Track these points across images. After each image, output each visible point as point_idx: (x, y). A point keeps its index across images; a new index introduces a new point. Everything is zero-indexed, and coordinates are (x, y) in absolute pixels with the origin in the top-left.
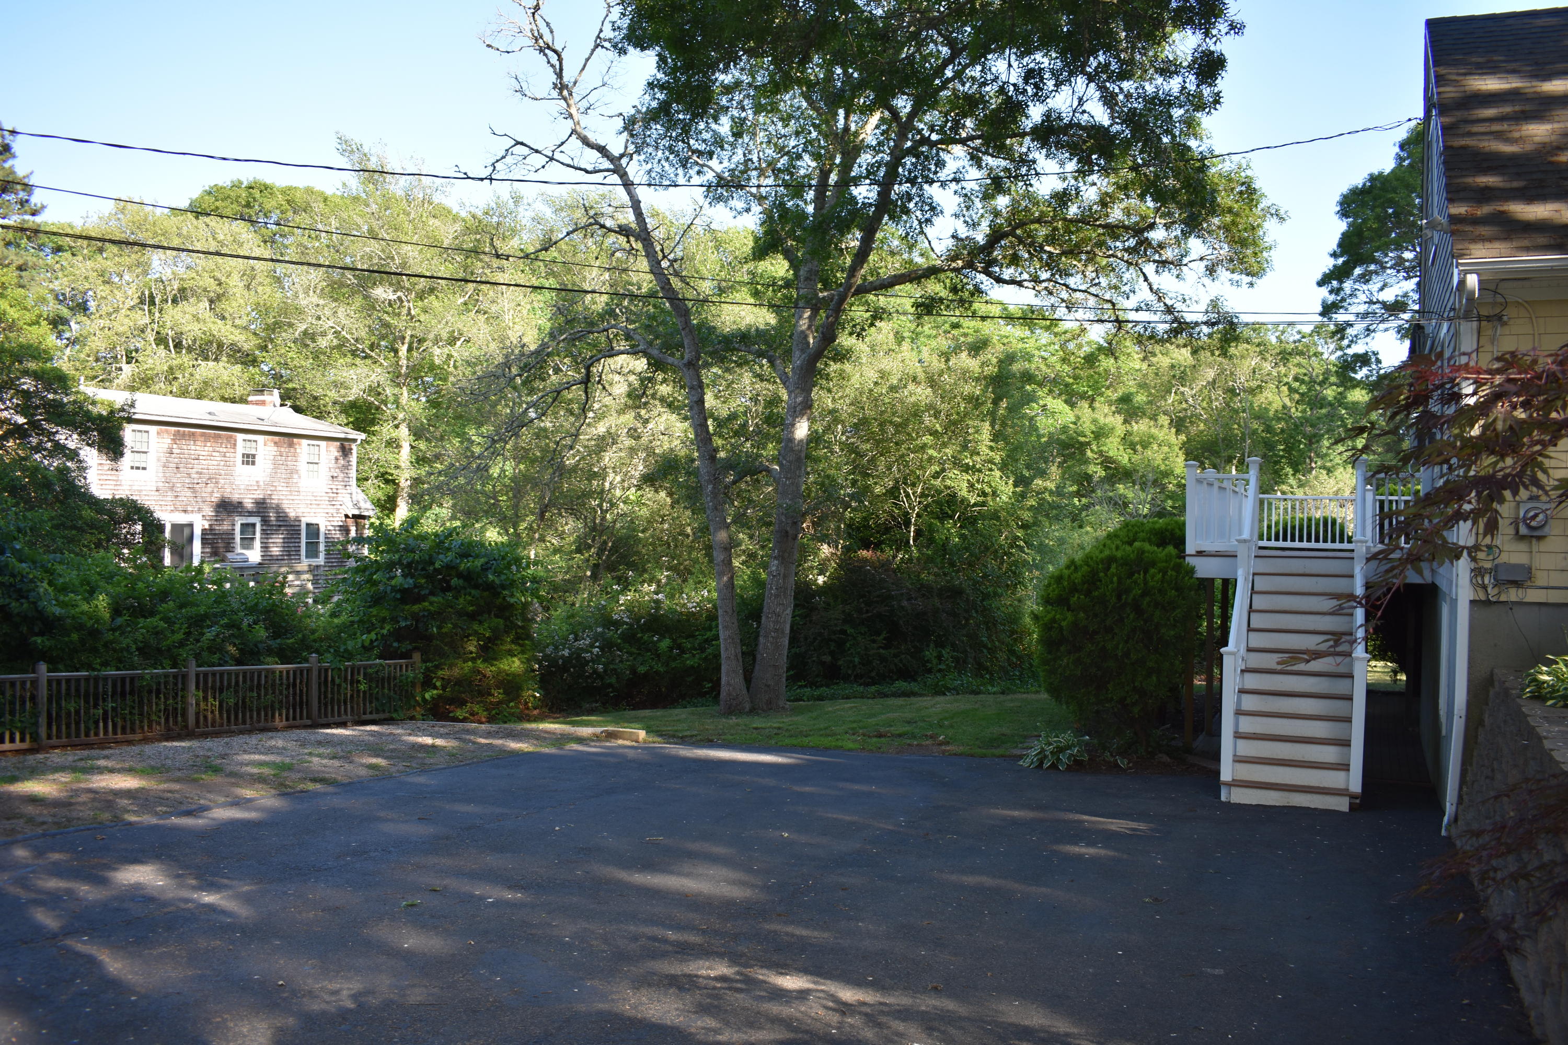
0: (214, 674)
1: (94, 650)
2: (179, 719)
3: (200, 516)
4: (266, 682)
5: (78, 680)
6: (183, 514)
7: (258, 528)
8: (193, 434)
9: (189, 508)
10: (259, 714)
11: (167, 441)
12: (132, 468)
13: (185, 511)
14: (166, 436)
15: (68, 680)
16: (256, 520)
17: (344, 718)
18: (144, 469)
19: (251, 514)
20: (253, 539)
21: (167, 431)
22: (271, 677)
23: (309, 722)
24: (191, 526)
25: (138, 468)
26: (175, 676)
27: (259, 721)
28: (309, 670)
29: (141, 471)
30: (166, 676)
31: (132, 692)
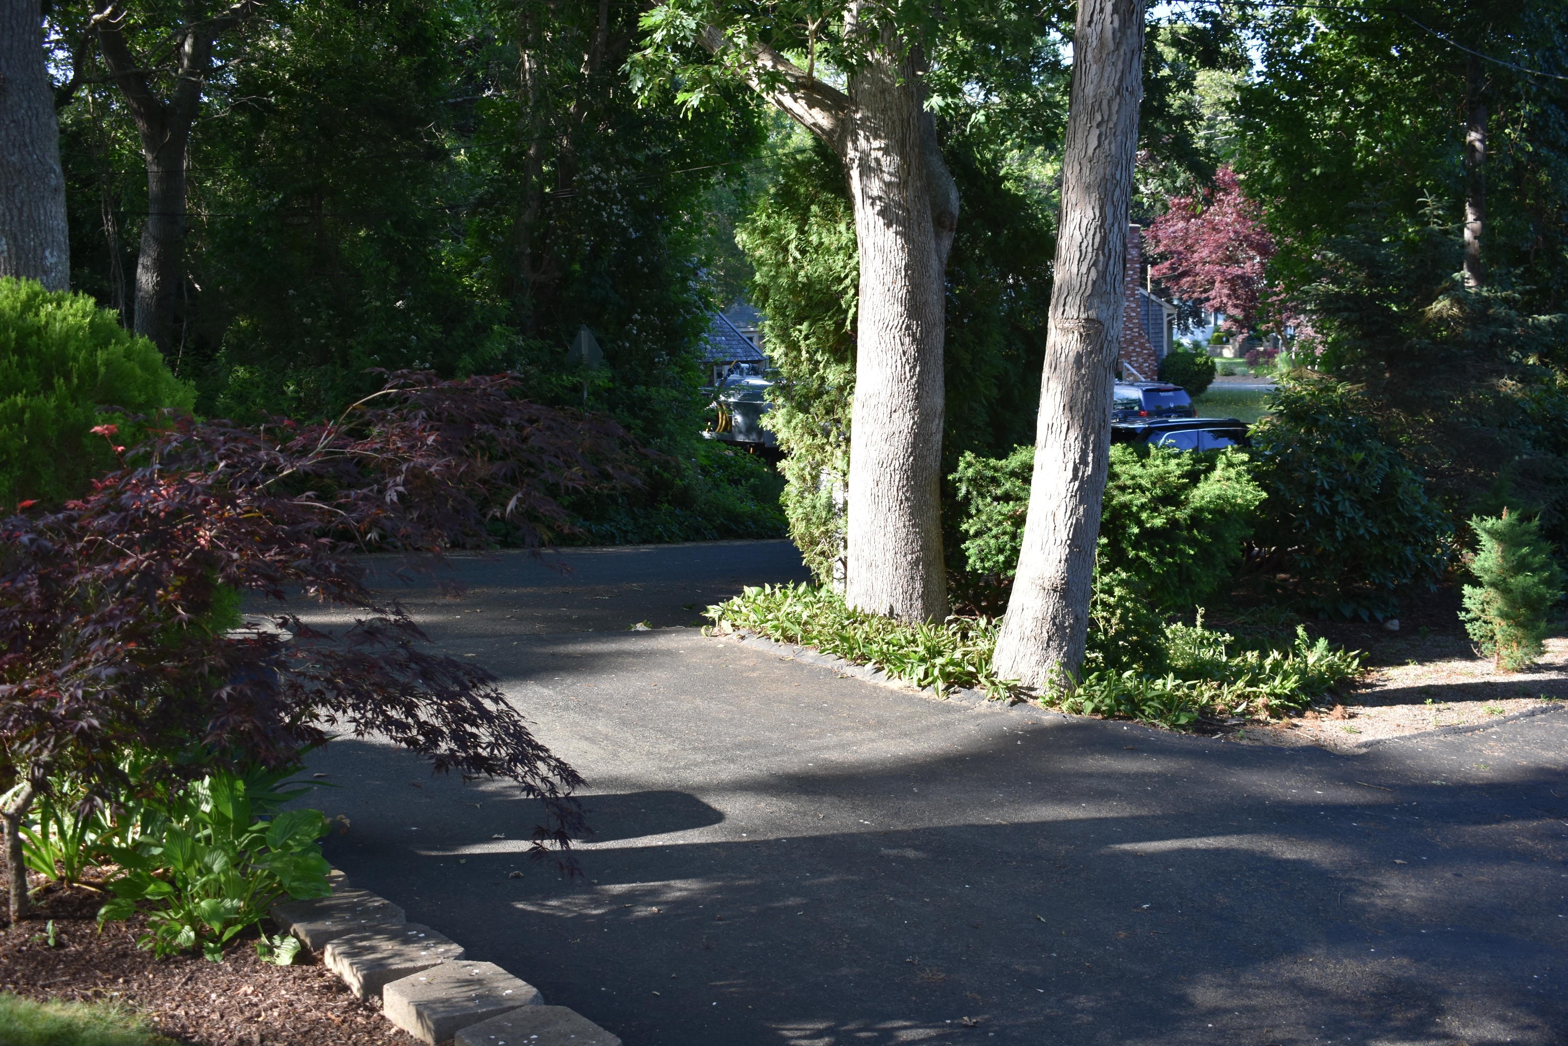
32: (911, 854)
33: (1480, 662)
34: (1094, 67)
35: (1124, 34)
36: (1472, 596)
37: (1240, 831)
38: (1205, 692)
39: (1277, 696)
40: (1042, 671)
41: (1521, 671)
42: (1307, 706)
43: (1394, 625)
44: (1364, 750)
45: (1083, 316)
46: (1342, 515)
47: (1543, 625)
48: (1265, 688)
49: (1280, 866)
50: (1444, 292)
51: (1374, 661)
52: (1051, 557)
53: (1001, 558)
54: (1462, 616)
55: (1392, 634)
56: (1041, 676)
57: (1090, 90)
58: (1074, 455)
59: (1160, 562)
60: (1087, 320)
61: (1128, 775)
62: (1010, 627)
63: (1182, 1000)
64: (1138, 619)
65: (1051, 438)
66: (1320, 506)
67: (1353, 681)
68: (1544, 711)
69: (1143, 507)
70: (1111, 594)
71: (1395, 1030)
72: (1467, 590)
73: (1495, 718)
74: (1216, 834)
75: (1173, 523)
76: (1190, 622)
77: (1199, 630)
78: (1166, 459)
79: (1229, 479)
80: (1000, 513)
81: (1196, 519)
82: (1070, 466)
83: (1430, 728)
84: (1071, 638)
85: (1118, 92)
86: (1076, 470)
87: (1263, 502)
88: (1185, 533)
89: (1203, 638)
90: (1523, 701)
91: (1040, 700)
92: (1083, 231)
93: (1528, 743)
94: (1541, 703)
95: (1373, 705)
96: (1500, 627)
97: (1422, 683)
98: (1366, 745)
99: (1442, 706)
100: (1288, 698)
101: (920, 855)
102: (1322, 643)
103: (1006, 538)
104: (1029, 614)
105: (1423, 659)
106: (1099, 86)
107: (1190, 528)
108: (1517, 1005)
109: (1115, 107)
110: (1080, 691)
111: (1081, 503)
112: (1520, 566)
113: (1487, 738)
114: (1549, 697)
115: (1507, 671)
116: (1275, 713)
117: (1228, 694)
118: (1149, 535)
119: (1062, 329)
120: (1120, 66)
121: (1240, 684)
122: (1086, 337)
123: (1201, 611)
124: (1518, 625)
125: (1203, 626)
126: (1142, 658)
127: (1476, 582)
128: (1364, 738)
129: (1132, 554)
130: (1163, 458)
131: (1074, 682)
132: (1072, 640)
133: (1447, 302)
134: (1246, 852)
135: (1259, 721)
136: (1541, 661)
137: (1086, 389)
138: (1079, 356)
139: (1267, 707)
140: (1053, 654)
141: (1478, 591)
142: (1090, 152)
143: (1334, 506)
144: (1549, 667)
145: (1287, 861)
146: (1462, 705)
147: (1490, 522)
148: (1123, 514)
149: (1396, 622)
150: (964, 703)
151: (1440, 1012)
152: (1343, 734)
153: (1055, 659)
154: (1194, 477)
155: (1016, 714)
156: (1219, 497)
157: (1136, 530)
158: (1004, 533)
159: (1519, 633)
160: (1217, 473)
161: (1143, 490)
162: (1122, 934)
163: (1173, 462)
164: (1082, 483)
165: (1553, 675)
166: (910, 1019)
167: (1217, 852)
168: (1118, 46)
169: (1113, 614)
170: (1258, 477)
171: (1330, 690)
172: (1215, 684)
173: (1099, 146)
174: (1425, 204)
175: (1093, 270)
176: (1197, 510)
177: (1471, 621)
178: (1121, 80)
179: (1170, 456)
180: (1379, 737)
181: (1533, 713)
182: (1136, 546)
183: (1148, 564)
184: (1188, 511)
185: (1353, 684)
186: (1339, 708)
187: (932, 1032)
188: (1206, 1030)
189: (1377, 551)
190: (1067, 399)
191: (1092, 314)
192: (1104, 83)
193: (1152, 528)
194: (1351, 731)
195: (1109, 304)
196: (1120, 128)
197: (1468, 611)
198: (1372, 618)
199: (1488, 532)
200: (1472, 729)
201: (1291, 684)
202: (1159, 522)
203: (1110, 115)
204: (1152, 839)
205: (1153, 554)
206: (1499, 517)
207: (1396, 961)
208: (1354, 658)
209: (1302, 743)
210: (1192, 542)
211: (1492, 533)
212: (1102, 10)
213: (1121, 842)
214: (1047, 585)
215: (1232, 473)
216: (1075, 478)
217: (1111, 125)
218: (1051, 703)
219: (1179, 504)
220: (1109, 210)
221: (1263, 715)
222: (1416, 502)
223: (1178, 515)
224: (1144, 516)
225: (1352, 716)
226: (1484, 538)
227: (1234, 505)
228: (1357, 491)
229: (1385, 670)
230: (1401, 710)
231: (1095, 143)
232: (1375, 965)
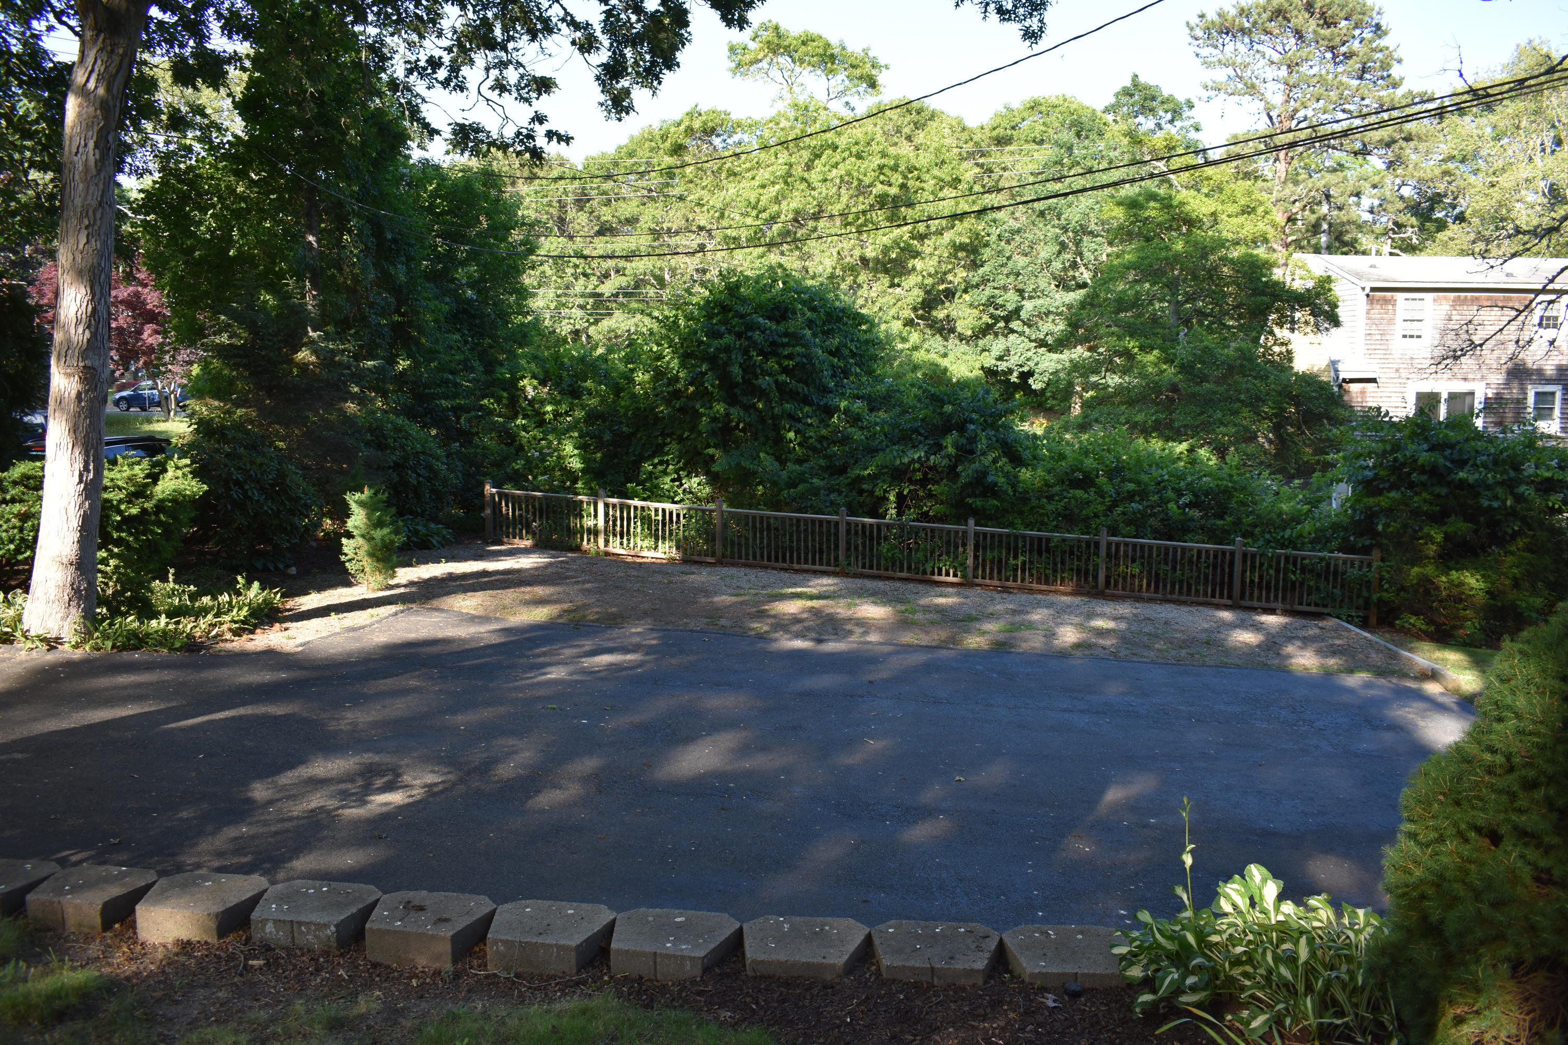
0: (1126, 544)
1: (1021, 513)
2: (1091, 579)
3: (1483, 384)
4: (1182, 558)
5: (1000, 535)
6: (1462, 382)
7: (1558, 396)
8: (1477, 298)
9: (1470, 376)
10: (1173, 586)
11: (1445, 307)
12: (1405, 336)
13: (1465, 379)
14: (1444, 302)
15: (993, 535)
16: (1558, 390)
17: (1273, 605)
18: (1419, 337)
19: (1549, 381)
20: (1552, 409)
21: (1445, 298)
22: (1187, 555)
23: (1229, 602)
24: (1472, 394)
25: (1412, 336)
26: (1088, 544)
27: (1172, 592)
28: (1232, 554)
29: (1415, 339)
30: (1079, 540)
31: (1048, 551)
32: (19, 756)
33: (355, 588)
34: (81, 185)
35: (103, 163)
36: (348, 545)
37: (243, 704)
38: (187, 624)
39: (236, 622)
40: (66, 624)
41: (382, 590)
42: (256, 627)
43: (293, 570)
44: (300, 649)
45: (81, 364)
46: (250, 499)
47: (395, 558)
48: (227, 618)
49: (276, 718)
50: (305, 345)
51: (290, 594)
52: (66, 540)
53: (12, 547)
54: (343, 558)
55: (292, 576)
56: (66, 628)
57: (78, 201)
58: (79, 465)
59: (137, 539)
60: (84, 367)
61: (152, 684)
62: (36, 595)
63: (250, 801)
64: (130, 580)
65: (59, 453)
66: (235, 493)
67: (278, 608)
68: (402, 612)
69: (120, 501)
70: (108, 565)
71: (378, 789)
72: (344, 541)
73: (375, 619)
74: (229, 709)
75: (144, 511)
76: (164, 580)
77: (172, 585)
78: (131, 465)
79: (177, 478)
80: (10, 513)
81: (160, 507)
82: (77, 473)
83: (337, 630)
84: (86, 598)
85: (100, 204)
86: (81, 476)
87: (206, 493)
88: (153, 518)
89: (173, 590)
90: (389, 607)
91: (67, 645)
92: (78, 303)
93: (398, 631)
94: (399, 607)
95: (297, 621)
96: (367, 563)
97: (324, 604)
98: (301, 645)
99: (341, 616)
100: (243, 622)
101: (25, 755)
102: (256, 585)
103: (16, 531)
104: (52, 585)
105: (320, 589)
106: (85, 199)
107: (156, 514)
108: (439, 764)
109: (98, 216)
110: (96, 634)
111: (86, 499)
112: (379, 524)
113: (373, 631)
114: (404, 603)
115: (374, 590)
116: (237, 633)
117: (203, 623)
118: (128, 521)
119: (65, 374)
120: (101, 186)
121: (210, 617)
122: (83, 380)
123: (172, 571)
124: (378, 560)
125: (175, 581)
126: (137, 607)
127: (349, 536)
128: (298, 641)
129: (115, 535)
130: (129, 465)
131: (92, 629)
132: (87, 599)
133: (308, 352)
134: (252, 715)
135: (226, 640)
136: (392, 582)
137: (86, 417)
138: (79, 394)
139: (230, 630)
140: (73, 611)
141: (351, 541)
142: (81, 246)
143: (245, 493)
144: (398, 586)
145: (280, 716)
146: (352, 614)
147: (358, 496)
148: (108, 506)
149: (294, 568)
150: (6, 655)
151: (399, 775)
152: (285, 641)
153: (76, 614)
154: (155, 478)
155: (51, 657)
156: (174, 491)
157: (119, 518)
158: (14, 527)
159: (380, 566)
160: (170, 473)
161: (120, 489)
162: (194, 774)
163: (137, 468)
164: (86, 484)
165: (402, 590)
166: (71, 849)
167: (233, 718)
168: (99, 172)
169: (111, 579)
170: (198, 474)
171: (267, 616)
172: (192, 619)
173: (88, 242)
174: (288, 285)
175: (87, 332)
176: (161, 501)
177: (350, 560)
178: (102, 196)
179: (133, 464)
180: (307, 639)
181: (396, 614)
182: (118, 528)
183: (128, 541)
184: (154, 502)
185: (278, 610)
186: (277, 625)
187: (93, 853)
188: (269, 813)
189: (275, 522)
190: (71, 425)
191: (89, 363)
192: (90, 197)
193: (129, 516)
194: (289, 638)
195: (99, 355)
196: (103, 230)
197: (346, 555)
198: (277, 568)
199: (356, 502)
200: (363, 627)
201: (245, 612)
202: (134, 511)
203: (95, 221)
204: (187, 718)
205: (131, 534)
206: (362, 492)
207: (366, 756)
208: (276, 594)
209: (259, 649)
210: (159, 523)
211: (361, 504)
212: (86, 145)
213: (168, 723)
214: (65, 561)
215: (179, 473)
216: (81, 481)
217: (96, 228)
218: (76, 646)
219: (149, 498)
220: (97, 289)
221: (228, 636)
222: (298, 486)
223: (146, 505)
224: (123, 507)
225: (286, 629)
226: (354, 506)
227: (184, 496)
228: (258, 482)
229: (297, 599)
230: (315, 622)
231: (85, 240)
232: (357, 759)
